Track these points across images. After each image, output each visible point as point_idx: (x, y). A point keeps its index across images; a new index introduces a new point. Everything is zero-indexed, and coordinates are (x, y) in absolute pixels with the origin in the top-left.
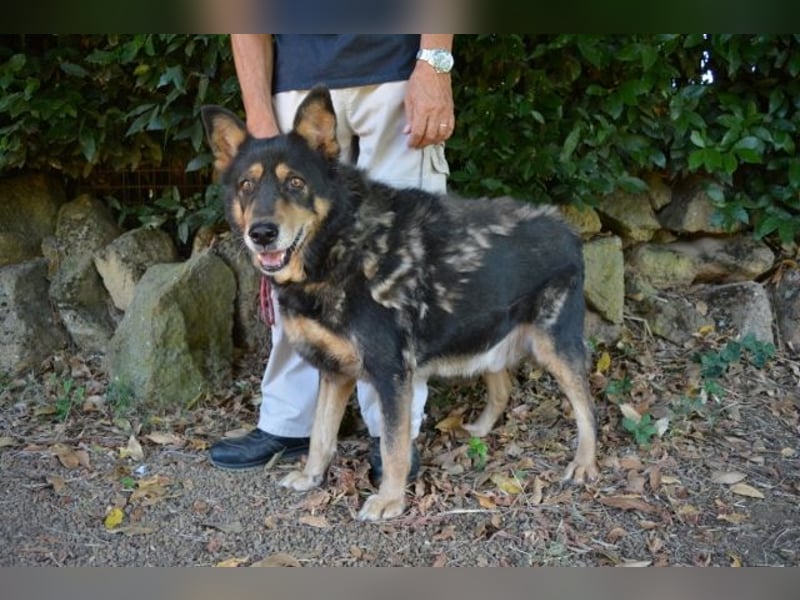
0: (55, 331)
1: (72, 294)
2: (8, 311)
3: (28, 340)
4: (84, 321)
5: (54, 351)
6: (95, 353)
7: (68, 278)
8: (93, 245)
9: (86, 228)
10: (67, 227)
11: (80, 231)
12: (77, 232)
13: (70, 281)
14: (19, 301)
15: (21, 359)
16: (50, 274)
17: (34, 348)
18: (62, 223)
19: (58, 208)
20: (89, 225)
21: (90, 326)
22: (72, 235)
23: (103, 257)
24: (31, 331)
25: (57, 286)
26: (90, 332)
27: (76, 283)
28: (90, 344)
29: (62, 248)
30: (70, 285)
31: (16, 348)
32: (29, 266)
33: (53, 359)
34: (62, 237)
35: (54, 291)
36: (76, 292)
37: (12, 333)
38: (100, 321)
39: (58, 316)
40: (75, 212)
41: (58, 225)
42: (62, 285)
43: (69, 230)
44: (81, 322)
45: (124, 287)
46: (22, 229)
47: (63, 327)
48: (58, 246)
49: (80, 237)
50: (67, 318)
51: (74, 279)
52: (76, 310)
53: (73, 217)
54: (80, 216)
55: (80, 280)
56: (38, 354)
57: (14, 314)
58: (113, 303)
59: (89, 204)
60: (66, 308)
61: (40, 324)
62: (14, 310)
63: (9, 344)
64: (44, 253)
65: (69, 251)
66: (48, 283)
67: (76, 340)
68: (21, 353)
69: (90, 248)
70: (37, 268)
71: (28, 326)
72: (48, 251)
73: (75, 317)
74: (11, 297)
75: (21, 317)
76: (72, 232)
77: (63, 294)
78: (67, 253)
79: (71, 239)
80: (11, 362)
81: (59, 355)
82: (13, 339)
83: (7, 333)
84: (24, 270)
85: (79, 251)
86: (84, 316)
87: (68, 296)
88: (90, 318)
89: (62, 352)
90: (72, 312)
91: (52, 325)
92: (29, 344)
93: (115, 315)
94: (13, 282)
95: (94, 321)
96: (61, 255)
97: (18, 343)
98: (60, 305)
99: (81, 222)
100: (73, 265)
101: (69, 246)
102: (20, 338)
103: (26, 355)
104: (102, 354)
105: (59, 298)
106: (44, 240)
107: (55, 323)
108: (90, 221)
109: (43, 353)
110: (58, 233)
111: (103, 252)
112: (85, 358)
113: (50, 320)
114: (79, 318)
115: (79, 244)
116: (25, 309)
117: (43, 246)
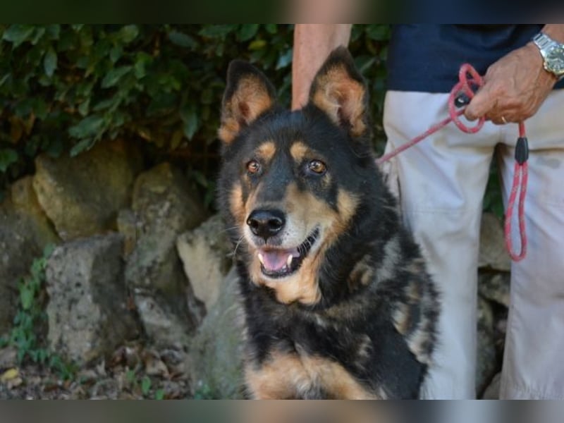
0: (128, 318)
1: (151, 280)
2: (83, 293)
3: (101, 326)
4: (162, 312)
5: (126, 342)
6: (169, 348)
7: (146, 262)
8: (175, 224)
9: (167, 205)
10: (146, 200)
11: (162, 207)
12: (157, 207)
13: (150, 264)
14: (95, 283)
15: (93, 347)
16: (126, 254)
17: (106, 336)
18: (141, 195)
19: (136, 176)
20: (171, 201)
21: (168, 318)
22: (152, 211)
23: (190, 242)
24: (105, 318)
25: (135, 269)
26: (166, 323)
27: (157, 267)
28: (163, 336)
29: (140, 224)
30: (150, 270)
31: (89, 335)
32: (106, 243)
33: (125, 350)
34: (139, 211)
35: (131, 274)
36: (156, 279)
37: (85, 317)
38: (178, 313)
39: (132, 302)
40: (156, 183)
41: (135, 196)
42: (141, 269)
43: (148, 204)
44: (159, 312)
45: (209, 277)
46: (98, 198)
47: (136, 314)
48: (136, 222)
49: (161, 213)
50: (143, 305)
51: (154, 262)
52: (154, 298)
53: (153, 189)
54: (161, 189)
55: (161, 264)
56: (109, 343)
57: (89, 297)
58: (192, 292)
59: (170, 175)
60: (144, 295)
61: (114, 310)
62: (89, 292)
63: (82, 329)
64: (120, 228)
65: (147, 228)
66: (123, 264)
67: (148, 331)
68: (93, 342)
69: (172, 228)
70: (113, 245)
71: (103, 311)
72: (125, 226)
73: (152, 307)
74: (86, 278)
75: (96, 301)
76: (152, 207)
77: (142, 279)
78: (145, 231)
79: (150, 215)
80: (81, 351)
81: (131, 347)
82: (86, 324)
83: (79, 318)
84: (101, 249)
85: (158, 229)
86: (161, 305)
87: (147, 281)
88: (168, 308)
89: (134, 343)
90: (150, 300)
91: (125, 311)
92: (101, 332)
93: (194, 306)
94: (91, 261)
95: (172, 312)
96: (137, 232)
97: (90, 330)
98: (137, 291)
99: (162, 197)
100: (152, 246)
101: (148, 223)
102: (93, 325)
103: (98, 344)
104: (176, 349)
105: (137, 282)
106: (121, 214)
107: (129, 309)
108: (172, 196)
109: (114, 342)
110: (135, 206)
111: (191, 237)
112: (159, 351)
113: (123, 306)
114: (157, 307)
115: (159, 221)
116: (100, 291)
117: (119, 220)
